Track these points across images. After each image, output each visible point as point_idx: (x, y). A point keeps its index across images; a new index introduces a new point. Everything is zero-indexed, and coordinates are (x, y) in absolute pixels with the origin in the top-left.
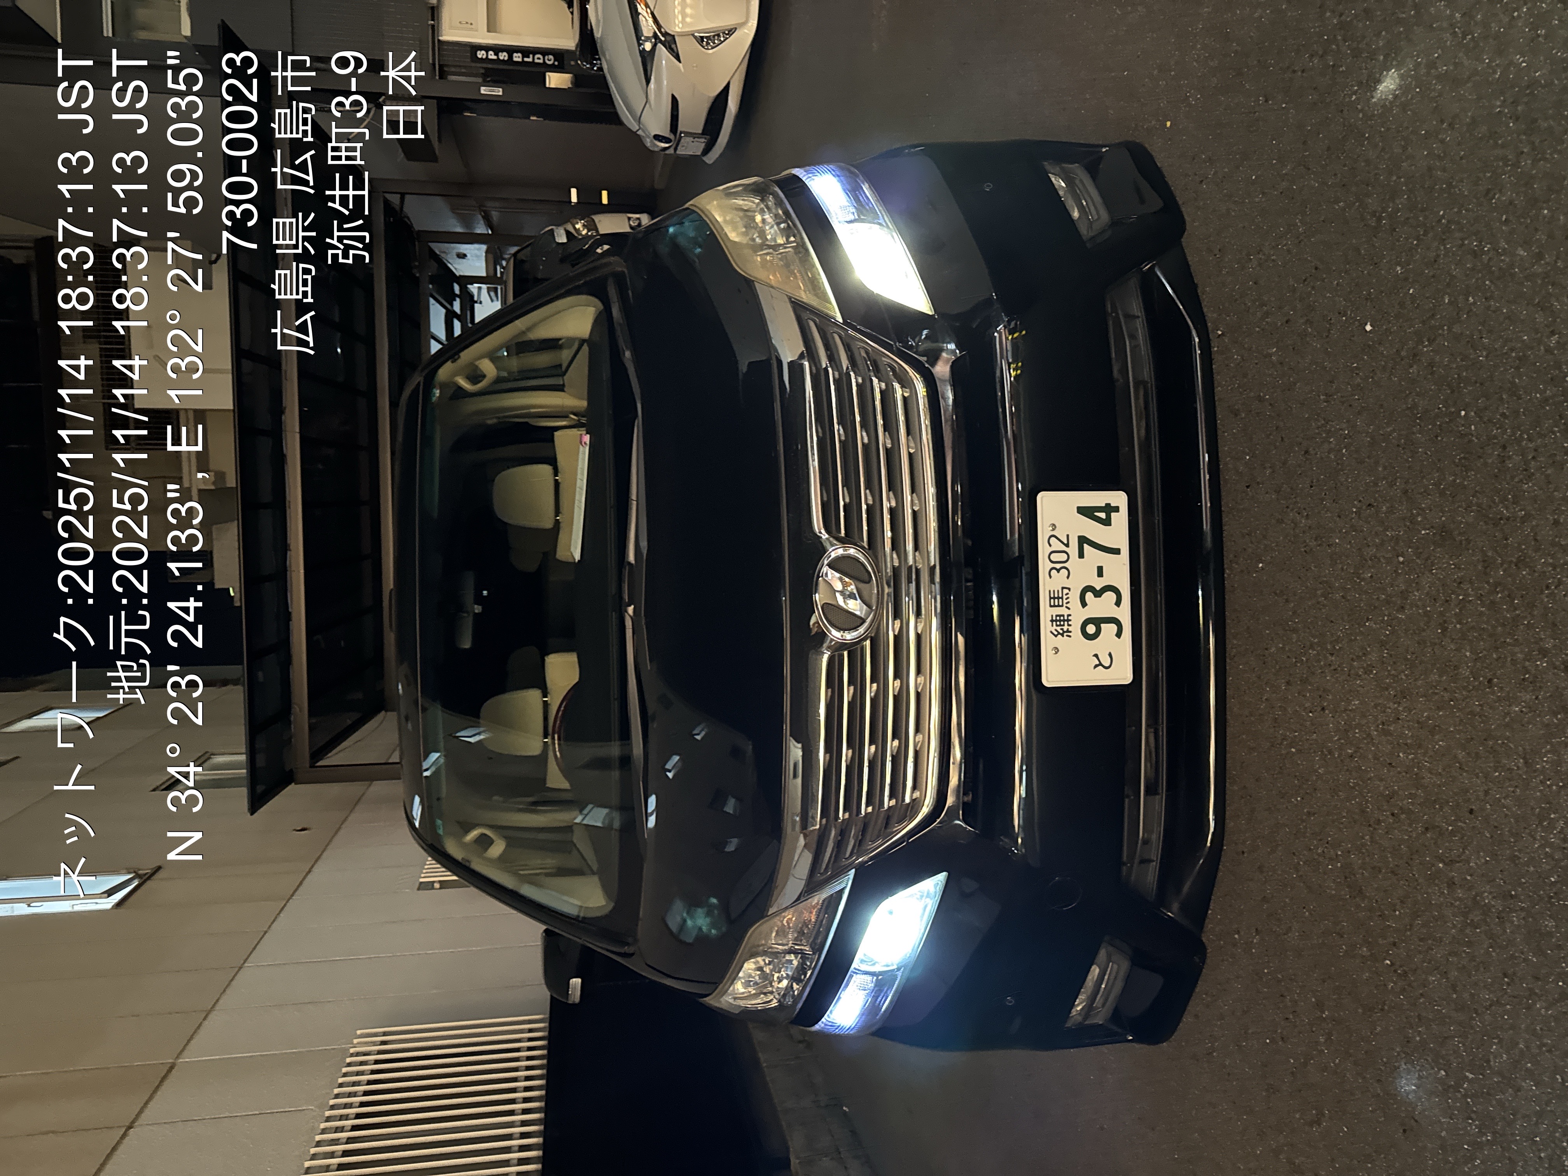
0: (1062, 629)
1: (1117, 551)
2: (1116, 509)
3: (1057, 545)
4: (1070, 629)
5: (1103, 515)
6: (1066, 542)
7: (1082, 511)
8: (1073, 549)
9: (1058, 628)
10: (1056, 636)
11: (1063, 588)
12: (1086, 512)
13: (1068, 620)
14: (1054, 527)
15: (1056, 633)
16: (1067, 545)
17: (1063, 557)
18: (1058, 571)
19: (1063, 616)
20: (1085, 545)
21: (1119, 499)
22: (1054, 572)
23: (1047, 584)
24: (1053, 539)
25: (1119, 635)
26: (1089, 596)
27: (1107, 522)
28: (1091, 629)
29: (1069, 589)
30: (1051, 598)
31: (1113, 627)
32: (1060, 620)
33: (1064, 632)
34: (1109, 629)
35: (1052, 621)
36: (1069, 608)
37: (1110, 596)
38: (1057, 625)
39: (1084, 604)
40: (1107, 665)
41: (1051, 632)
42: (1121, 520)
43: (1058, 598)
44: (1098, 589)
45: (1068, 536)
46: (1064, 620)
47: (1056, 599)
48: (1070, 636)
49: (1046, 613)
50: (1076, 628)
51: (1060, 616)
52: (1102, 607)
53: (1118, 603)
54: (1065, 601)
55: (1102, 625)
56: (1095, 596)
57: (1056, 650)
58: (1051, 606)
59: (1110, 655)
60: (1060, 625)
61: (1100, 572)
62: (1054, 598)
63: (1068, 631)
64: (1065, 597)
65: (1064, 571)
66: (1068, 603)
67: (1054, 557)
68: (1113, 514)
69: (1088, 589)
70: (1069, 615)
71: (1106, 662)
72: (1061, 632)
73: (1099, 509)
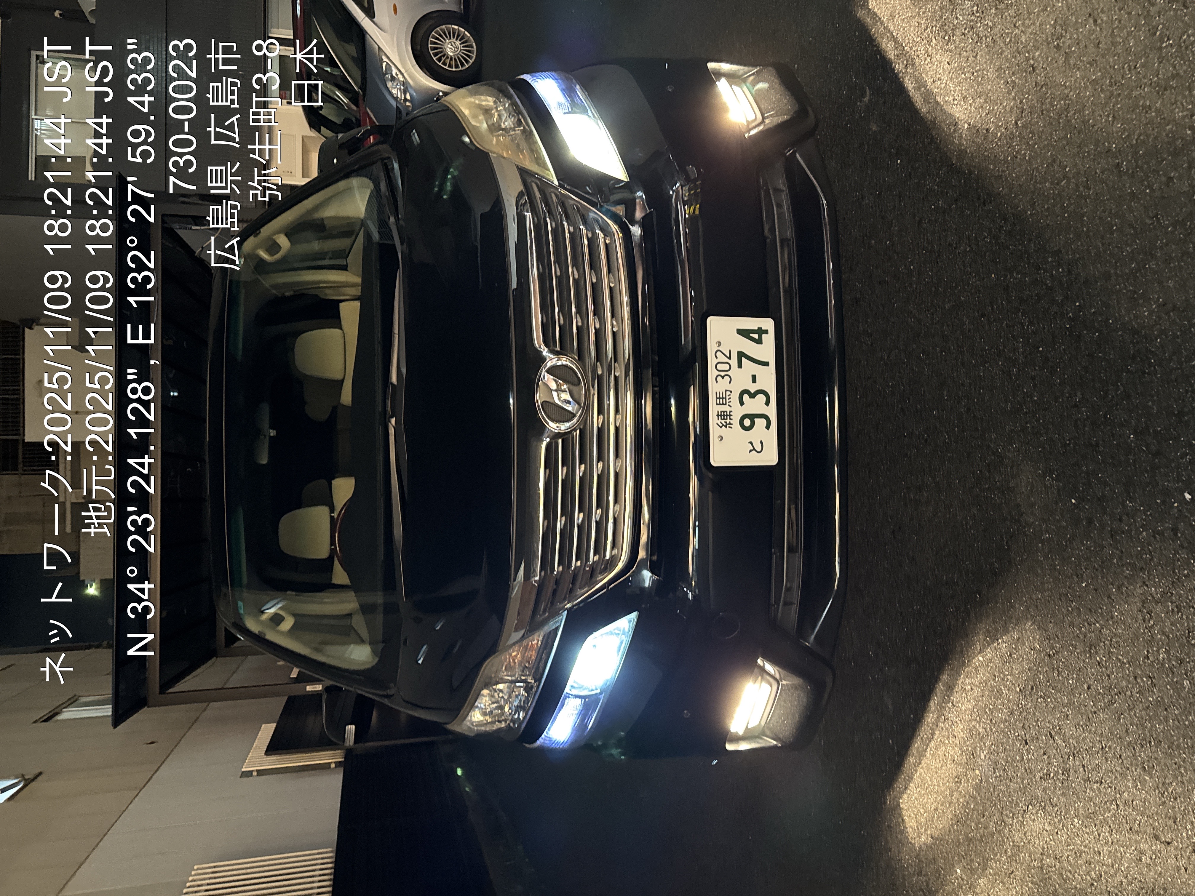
0: (726, 422)
1: (766, 364)
2: (766, 332)
3: (721, 358)
4: (732, 422)
5: (756, 336)
6: (728, 356)
7: (740, 332)
8: (734, 361)
9: (723, 421)
10: (721, 427)
12: (744, 333)
13: (730, 415)
14: (719, 344)
15: (721, 425)
16: (729, 358)
18: (723, 377)
19: (726, 412)
20: (743, 359)
21: (768, 324)
22: (719, 378)
23: (714, 388)
24: (719, 353)
25: (768, 427)
26: (746, 397)
27: (759, 341)
28: (747, 422)
29: (731, 392)
30: (717, 398)
31: (764, 422)
32: (724, 415)
33: (727, 424)
34: (760, 423)
35: (718, 415)
36: (730, 406)
37: (761, 398)
38: (721, 419)
39: (742, 403)
40: (759, 450)
41: (718, 424)
42: (769, 339)
43: (723, 398)
44: (752, 392)
45: (730, 351)
46: (727, 416)
47: (721, 399)
48: (731, 428)
49: (714, 409)
50: (735, 421)
51: (724, 412)
52: (756, 405)
53: (767, 403)
54: (728, 401)
55: (756, 420)
56: (750, 397)
57: (721, 438)
58: (717, 404)
59: (761, 442)
60: (724, 419)
61: (754, 379)
62: (720, 398)
63: (730, 423)
64: (728, 398)
65: (727, 378)
66: (730, 402)
67: (720, 367)
68: (764, 336)
69: (745, 392)
70: (730, 412)
71: (758, 448)
72: (725, 424)
73: (753, 331)
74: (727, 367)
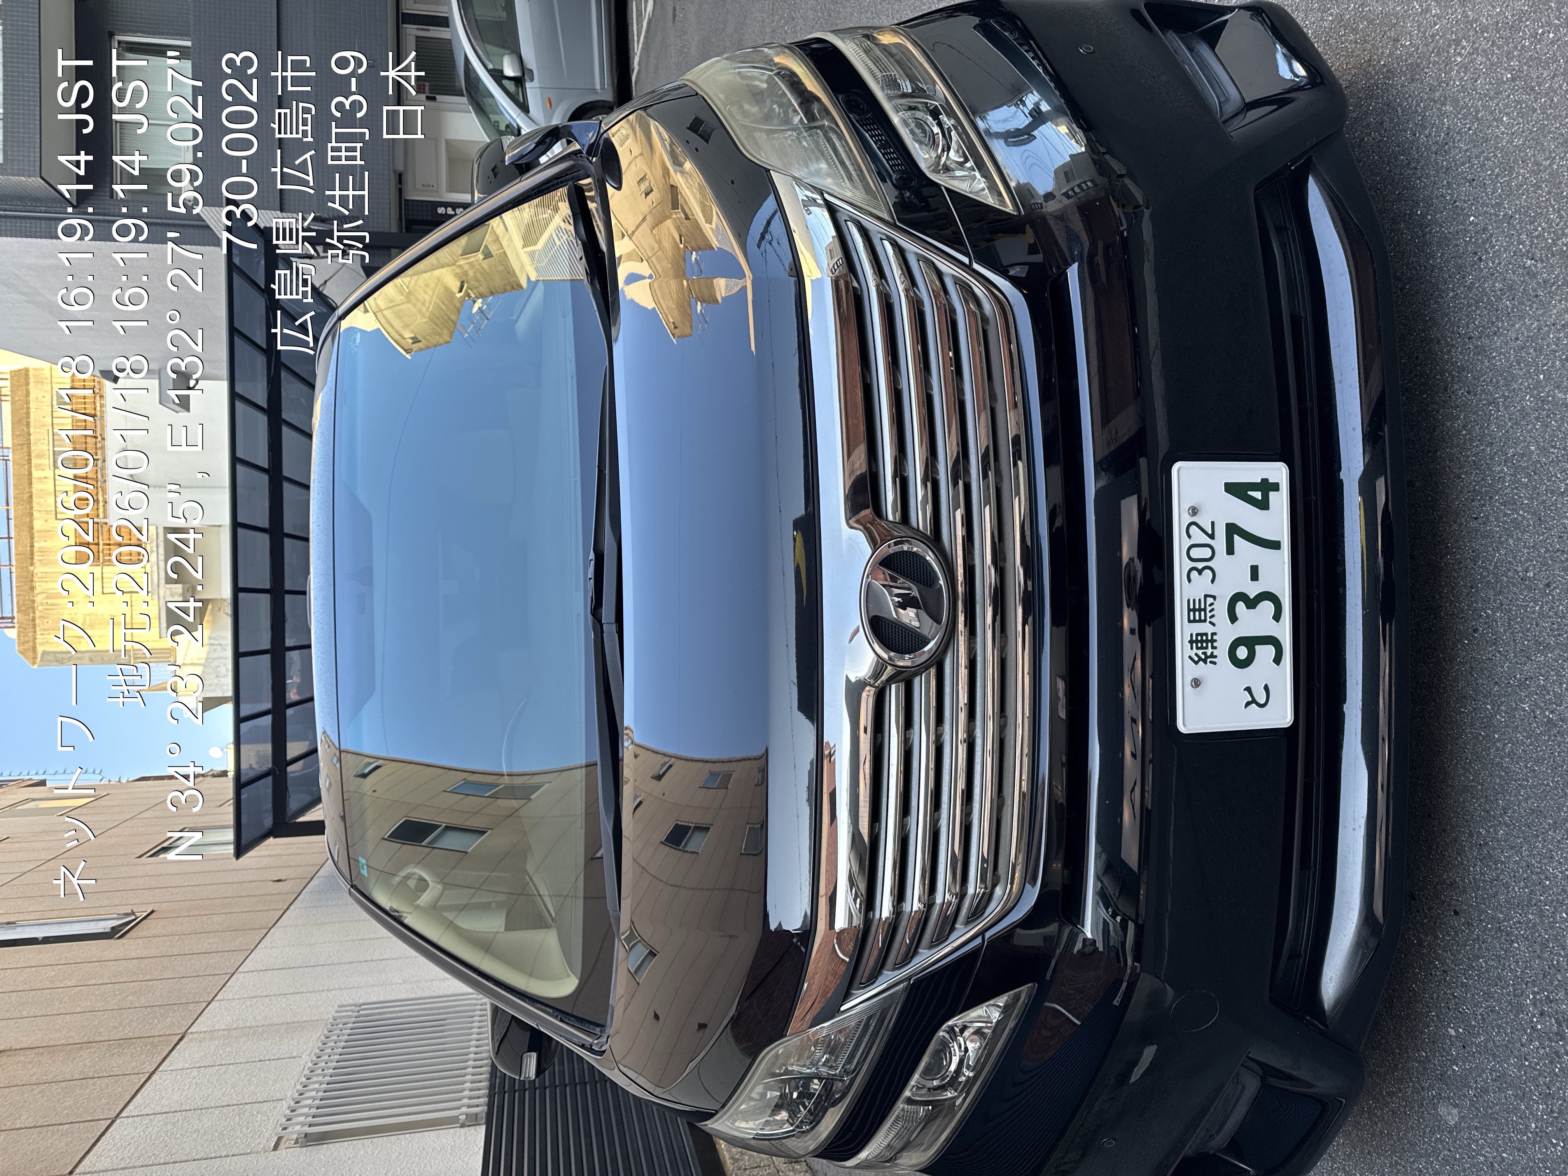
0: (1204, 653)
1: (1275, 545)
2: (1276, 487)
3: (1198, 537)
4: (1216, 652)
5: (1258, 495)
6: (1210, 532)
7: (1232, 489)
8: (1220, 543)
9: (1200, 652)
10: (1196, 663)
11: (1206, 596)
12: (1237, 490)
13: (1213, 641)
14: (1194, 511)
15: (1196, 659)
16: (1212, 536)
17: (1206, 553)
18: (1200, 572)
19: (1206, 634)
20: (1236, 536)
21: (1278, 472)
22: (1194, 574)
23: (1185, 591)
24: (1193, 528)
25: (1278, 660)
26: (1240, 606)
27: (1263, 505)
28: (1242, 653)
29: (1214, 598)
30: (1189, 610)
31: (1270, 650)
32: (1201, 641)
33: (1207, 657)
34: (1265, 652)
35: (1191, 642)
36: (1214, 624)
37: (1267, 607)
38: (1197, 648)
39: (1233, 618)
40: (1262, 702)
41: (1190, 657)
42: (1281, 500)
43: (1200, 610)
44: (1252, 597)
45: (1213, 523)
46: (1207, 641)
47: (1197, 612)
48: (1215, 663)
49: (1183, 630)
50: (1222, 651)
51: (1202, 635)
52: (1257, 622)
53: (1277, 617)
54: (1209, 615)
55: (1258, 648)
56: (1248, 607)
57: (1196, 683)
58: (1190, 621)
59: (1266, 688)
60: (1202, 648)
61: (1255, 573)
62: (1194, 610)
63: (1212, 656)
64: (1209, 609)
65: (1208, 573)
66: (1211, 617)
67: (1196, 553)
68: (1272, 495)
69: (1239, 597)
70: (1213, 634)
71: (1261, 698)
72: (1203, 657)
73: (1254, 486)
74: (1207, 552)
